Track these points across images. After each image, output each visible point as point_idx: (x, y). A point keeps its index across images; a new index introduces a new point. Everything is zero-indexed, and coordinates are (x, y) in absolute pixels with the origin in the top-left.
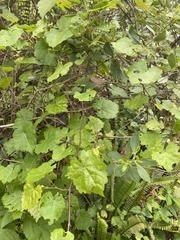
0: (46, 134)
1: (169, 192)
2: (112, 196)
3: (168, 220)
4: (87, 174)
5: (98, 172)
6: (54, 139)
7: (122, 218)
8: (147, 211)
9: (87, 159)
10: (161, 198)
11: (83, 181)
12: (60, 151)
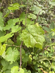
0: (8, 22)
1: (51, 48)
2: (33, 50)
3: (51, 57)
4: (31, 37)
5: (39, 36)
6: (12, 23)
7: (37, 57)
8: (45, 54)
9: (32, 29)
10: (49, 50)
11: (29, 41)
12: (16, 28)
